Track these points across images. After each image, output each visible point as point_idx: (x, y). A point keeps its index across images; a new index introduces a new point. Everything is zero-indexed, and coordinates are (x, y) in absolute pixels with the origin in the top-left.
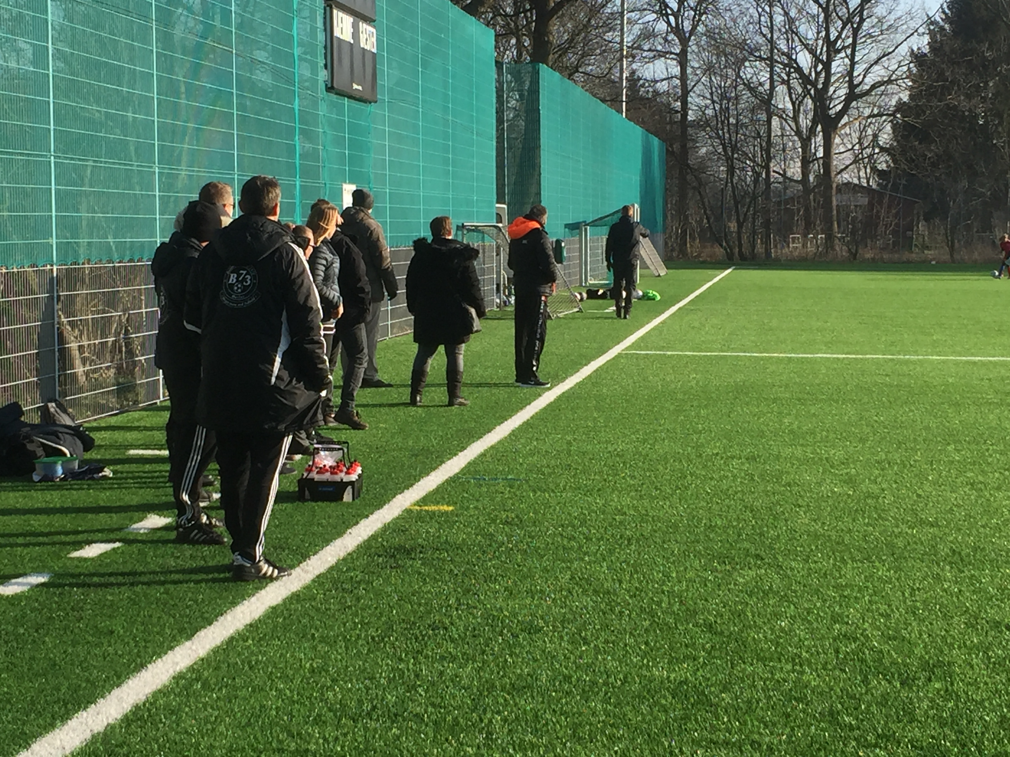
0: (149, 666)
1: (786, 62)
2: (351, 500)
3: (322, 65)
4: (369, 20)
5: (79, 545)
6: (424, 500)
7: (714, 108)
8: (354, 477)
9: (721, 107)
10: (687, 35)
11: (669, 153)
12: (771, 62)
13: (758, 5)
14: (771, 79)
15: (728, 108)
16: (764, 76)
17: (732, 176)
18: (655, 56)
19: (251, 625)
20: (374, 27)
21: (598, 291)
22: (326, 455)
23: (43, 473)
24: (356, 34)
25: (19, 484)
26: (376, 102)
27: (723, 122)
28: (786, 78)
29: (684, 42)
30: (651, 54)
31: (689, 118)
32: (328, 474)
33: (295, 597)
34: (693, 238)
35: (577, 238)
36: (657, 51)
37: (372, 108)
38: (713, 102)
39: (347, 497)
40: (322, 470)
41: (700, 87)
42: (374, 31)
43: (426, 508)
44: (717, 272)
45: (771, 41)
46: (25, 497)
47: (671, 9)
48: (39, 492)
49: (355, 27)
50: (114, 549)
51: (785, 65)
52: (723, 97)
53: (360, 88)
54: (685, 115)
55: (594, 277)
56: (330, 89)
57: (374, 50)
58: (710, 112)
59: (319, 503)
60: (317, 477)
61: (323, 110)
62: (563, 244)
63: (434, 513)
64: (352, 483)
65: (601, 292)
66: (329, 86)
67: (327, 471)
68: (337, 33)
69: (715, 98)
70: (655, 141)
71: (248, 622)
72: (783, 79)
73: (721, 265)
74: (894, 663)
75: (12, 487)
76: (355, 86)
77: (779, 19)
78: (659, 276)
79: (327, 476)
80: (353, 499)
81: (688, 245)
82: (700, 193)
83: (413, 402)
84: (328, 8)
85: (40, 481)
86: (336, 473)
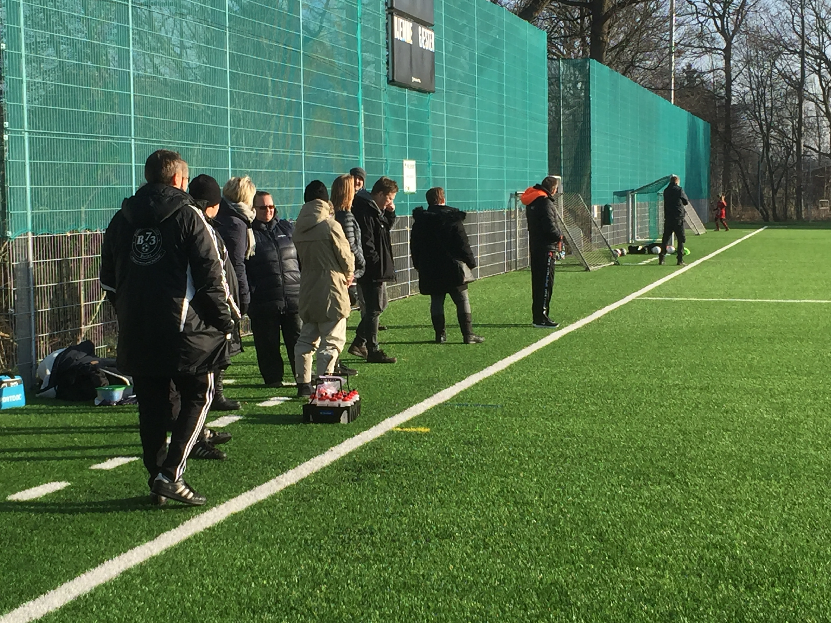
0: (105, 562)
1: (817, 54)
2: (346, 422)
3: (385, 62)
4: (426, 25)
5: (103, 459)
6: (408, 424)
7: (753, 94)
8: (349, 403)
9: (758, 93)
10: (731, 33)
11: (714, 131)
12: (802, 54)
13: (791, 6)
14: (803, 68)
15: (764, 94)
16: (797, 67)
17: (768, 150)
18: (703, 52)
19: (209, 529)
20: (433, 30)
21: (638, 247)
22: (329, 385)
23: (102, 399)
24: (415, 37)
25: (82, 407)
26: (434, 92)
27: (760, 106)
28: (817, 68)
29: (729, 40)
30: (700, 50)
31: (733, 103)
32: (327, 401)
33: (259, 505)
34: (736, 203)
35: (625, 203)
36: (705, 47)
37: (429, 98)
38: (752, 89)
39: (344, 419)
40: (322, 398)
41: (741, 76)
42: (433, 34)
43: (407, 429)
44: (749, 231)
45: (802, 37)
46: (81, 418)
47: (717, 12)
48: (95, 414)
49: (414, 30)
50: (130, 463)
51: (816, 57)
52: (761, 84)
53: (419, 81)
54: (729, 100)
55: (641, 236)
56: (391, 82)
57: (433, 49)
58: (748, 98)
59: (319, 425)
60: (319, 403)
61: (384, 100)
62: (611, 209)
63: (411, 433)
64: (347, 408)
65: (639, 249)
66: (391, 79)
67: (328, 398)
68: (397, 35)
69: (754, 86)
70: (701, 123)
71: (208, 527)
72: (815, 69)
73: (754, 225)
74: (748, 569)
75: (75, 410)
76: (414, 79)
77: (810, 18)
78: (698, 234)
79: (327, 403)
80: (349, 422)
81: (731, 209)
82: (740, 165)
83: (438, 341)
84: (390, 15)
85: (100, 405)
86: (335, 400)
